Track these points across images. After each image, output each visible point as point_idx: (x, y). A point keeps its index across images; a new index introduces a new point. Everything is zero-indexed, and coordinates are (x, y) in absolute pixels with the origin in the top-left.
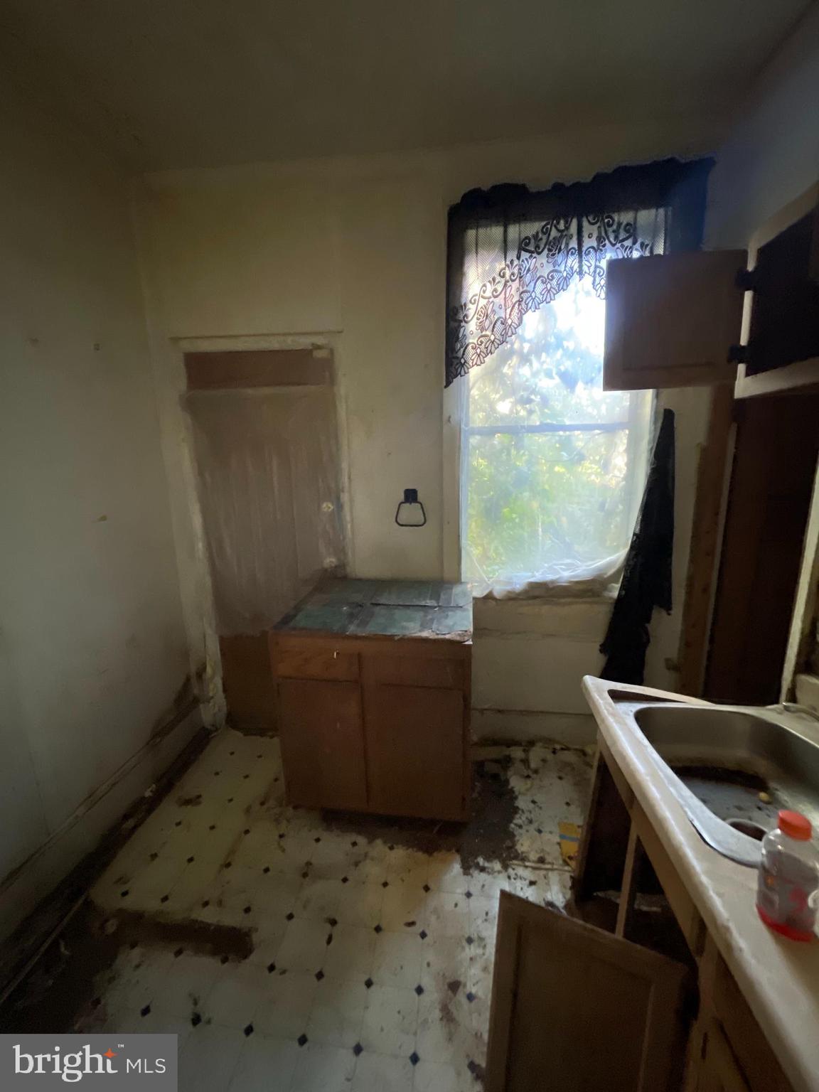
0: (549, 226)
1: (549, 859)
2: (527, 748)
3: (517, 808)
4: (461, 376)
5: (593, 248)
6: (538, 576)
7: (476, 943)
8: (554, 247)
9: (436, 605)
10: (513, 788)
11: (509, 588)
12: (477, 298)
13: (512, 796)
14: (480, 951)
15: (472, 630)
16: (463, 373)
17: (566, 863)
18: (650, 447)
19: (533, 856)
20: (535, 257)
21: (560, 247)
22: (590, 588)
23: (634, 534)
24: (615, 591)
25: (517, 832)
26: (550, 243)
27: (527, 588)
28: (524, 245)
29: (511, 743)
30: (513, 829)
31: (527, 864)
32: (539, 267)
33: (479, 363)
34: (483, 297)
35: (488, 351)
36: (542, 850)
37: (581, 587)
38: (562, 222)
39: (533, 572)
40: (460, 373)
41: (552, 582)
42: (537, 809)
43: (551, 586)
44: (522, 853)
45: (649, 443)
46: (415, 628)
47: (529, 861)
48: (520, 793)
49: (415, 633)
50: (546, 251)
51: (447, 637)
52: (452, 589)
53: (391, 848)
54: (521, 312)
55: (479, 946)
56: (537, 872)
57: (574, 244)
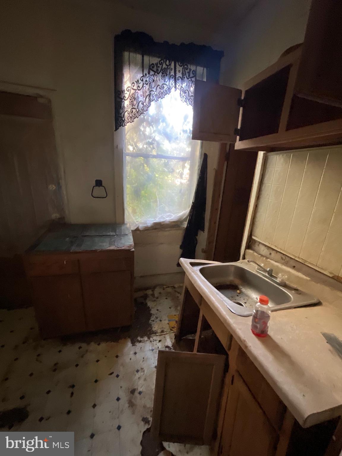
0: (162, 61)
1: (165, 330)
2: (153, 290)
3: (151, 314)
4: (123, 126)
5: (180, 77)
6: (157, 220)
7: (140, 371)
8: (165, 73)
9: (115, 234)
10: (149, 306)
11: (145, 225)
12: (130, 88)
13: (149, 309)
14: (142, 373)
15: (133, 244)
16: (123, 125)
17: (171, 330)
18: (199, 168)
19: (159, 331)
20: (156, 75)
21: (167, 73)
22: (177, 224)
23: (193, 203)
24: (185, 225)
25: (152, 323)
26: (163, 70)
27: (153, 225)
28: (151, 68)
29: (147, 289)
30: (151, 322)
31: (157, 334)
32: (158, 80)
33: (131, 121)
34: (133, 89)
35: (136, 116)
36: (163, 327)
37: (173, 224)
38: (168, 61)
39: (155, 219)
40: (122, 125)
41: (163, 222)
42: (159, 312)
43: (162, 224)
44: (155, 331)
45: (198, 167)
46: (107, 246)
47: (158, 333)
48: (152, 308)
49: (107, 248)
50: (161, 74)
51: (123, 248)
52: (121, 227)
53: (99, 344)
54: (150, 100)
55: (142, 372)
56: (162, 336)
57: (172, 73)
